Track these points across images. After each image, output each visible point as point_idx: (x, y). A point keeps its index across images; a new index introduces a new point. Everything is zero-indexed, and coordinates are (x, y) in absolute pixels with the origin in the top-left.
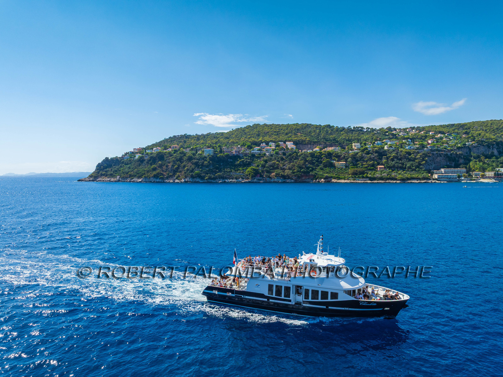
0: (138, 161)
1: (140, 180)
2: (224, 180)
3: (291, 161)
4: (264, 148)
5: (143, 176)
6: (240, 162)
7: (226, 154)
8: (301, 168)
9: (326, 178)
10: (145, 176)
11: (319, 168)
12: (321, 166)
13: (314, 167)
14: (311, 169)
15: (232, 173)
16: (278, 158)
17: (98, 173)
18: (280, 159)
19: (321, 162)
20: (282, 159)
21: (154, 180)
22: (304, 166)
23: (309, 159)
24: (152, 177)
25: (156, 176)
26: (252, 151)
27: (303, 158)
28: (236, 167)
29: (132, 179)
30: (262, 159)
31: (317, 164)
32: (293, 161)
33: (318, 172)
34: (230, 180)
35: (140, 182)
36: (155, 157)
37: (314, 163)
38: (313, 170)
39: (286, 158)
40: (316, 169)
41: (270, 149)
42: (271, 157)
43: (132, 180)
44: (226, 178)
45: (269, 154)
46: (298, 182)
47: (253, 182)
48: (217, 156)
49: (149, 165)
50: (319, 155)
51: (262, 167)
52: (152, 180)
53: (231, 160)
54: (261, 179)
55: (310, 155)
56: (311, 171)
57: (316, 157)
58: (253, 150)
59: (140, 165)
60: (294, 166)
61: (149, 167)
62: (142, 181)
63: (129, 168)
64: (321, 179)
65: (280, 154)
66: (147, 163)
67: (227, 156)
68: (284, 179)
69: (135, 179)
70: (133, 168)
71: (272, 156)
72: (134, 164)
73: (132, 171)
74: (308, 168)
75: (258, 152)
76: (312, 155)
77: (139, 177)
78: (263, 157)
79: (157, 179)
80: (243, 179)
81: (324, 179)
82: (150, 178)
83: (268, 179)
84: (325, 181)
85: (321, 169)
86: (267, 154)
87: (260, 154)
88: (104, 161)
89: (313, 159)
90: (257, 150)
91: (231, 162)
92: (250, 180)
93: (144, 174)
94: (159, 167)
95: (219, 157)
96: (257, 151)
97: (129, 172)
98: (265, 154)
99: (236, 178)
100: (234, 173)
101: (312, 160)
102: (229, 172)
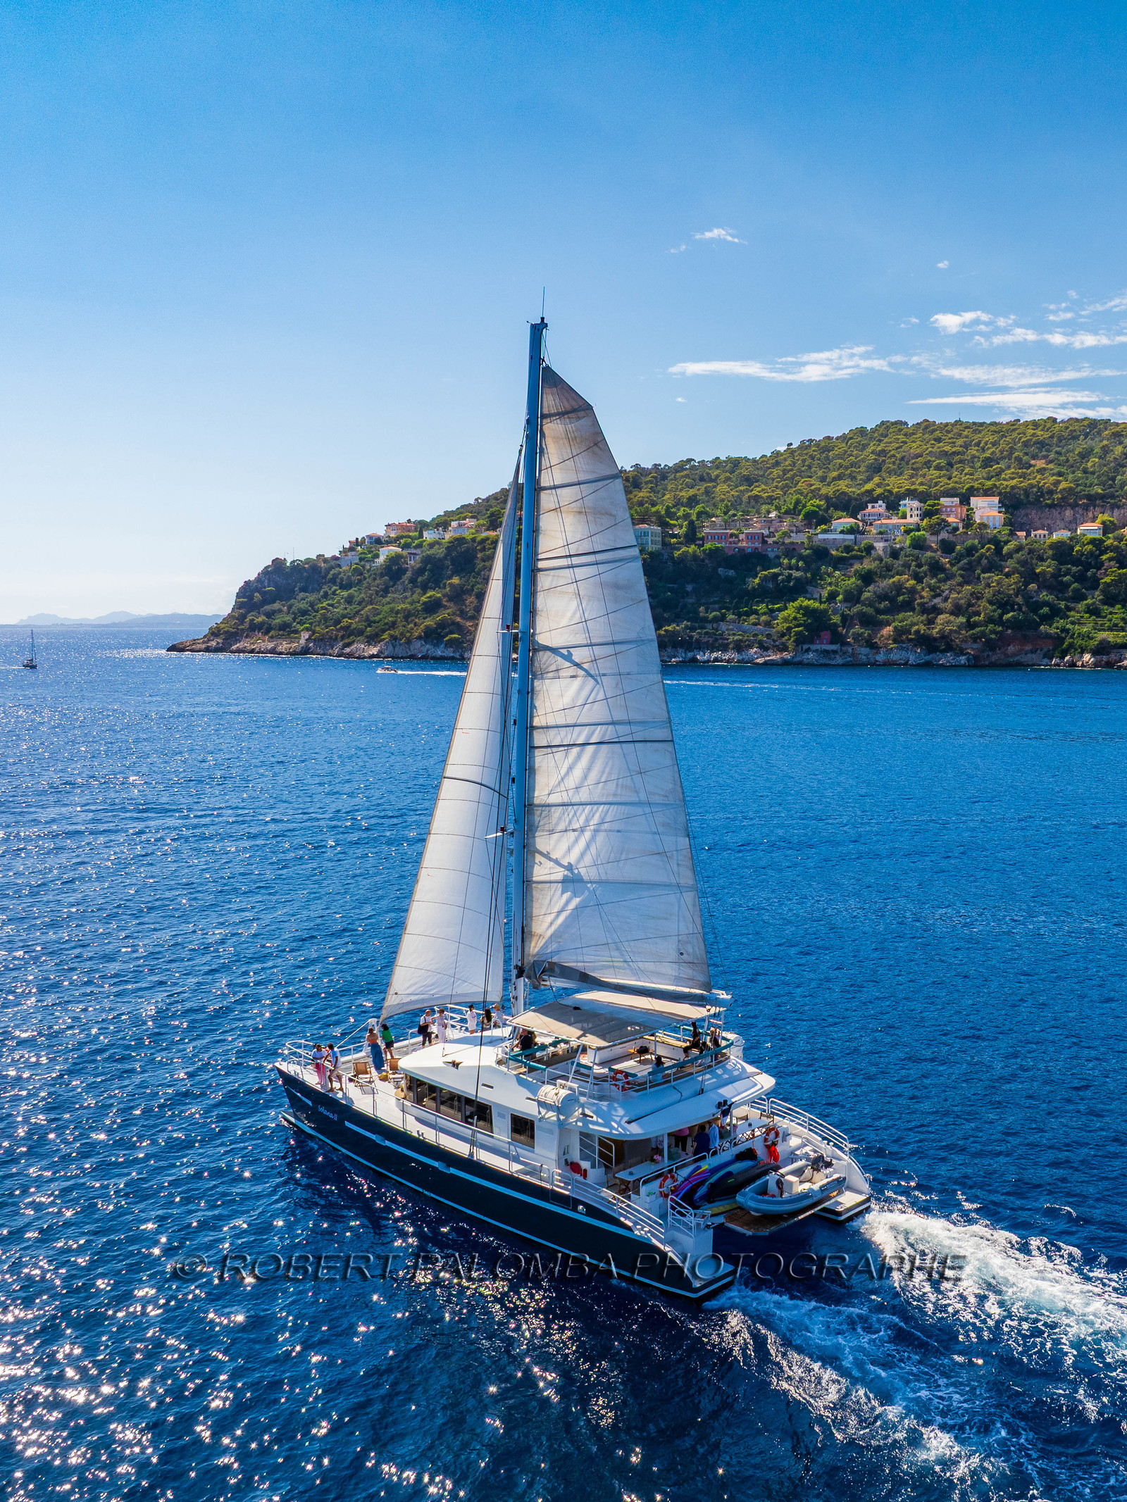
0: (382, 575)
1: (374, 651)
2: (690, 655)
3: (969, 576)
4: (871, 524)
5: (385, 636)
6: (765, 579)
7: (708, 546)
8: (1004, 604)
9: (1102, 649)
10: (391, 636)
11: (1081, 606)
12: (1095, 598)
13: (1062, 605)
14: (1046, 610)
15: (723, 626)
16: (920, 566)
17: (242, 618)
18: (925, 568)
19: (1095, 584)
20: (936, 568)
21: (424, 649)
22: (1019, 600)
23: (1046, 567)
24: (420, 638)
25: (432, 636)
26: (821, 536)
27: (1023, 563)
28: (742, 601)
29: (348, 645)
30: (857, 566)
31: (1075, 590)
32: (979, 578)
33: (1073, 623)
34: (715, 655)
35: (373, 656)
36: (440, 560)
37: (1067, 585)
38: (1056, 613)
39: (952, 565)
40: (1069, 609)
41: (897, 527)
42: (889, 560)
43: (347, 650)
44: (700, 646)
45: (885, 549)
46: (983, 667)
47: (800, 664)
48: (672, 558)
49: (418, 590)
50: (1091, 553)
51: (845, 600)
52: (419, 647)
53: (731, 573)
54: (835, 652)
55: (1050, 552)
56: (1048, 619)
57: (1076, 562)
58: (825, 531)
59: (386, 591)
60: (978, 599)
61: (415, 596)
62: (380, 652)
63: (349, 600)
64: (1082, 653)
65: (930, 548)
66: (413, 581)
67: (714, 553)
68: (930, 652)
69: (359, 647)
70: (360, 603)
71: (895, 554)
72: (369, 588)
73: (357, 612)
74: (1035, 606)
75: (844, 540)
76: (1062, 552)
77: (372, 639)
78: (860, 558)
79: (436, 645)
80: (766, 649)
81: (1095, 652)
82: (409, 642)
83: (865, 650)
84: (1096, 665)
85: (1093, 611)
86: (879, 546)
87: (848, 549)
88: (266, 572)
89: (1064, 568)
90: (842, 532)
91: (729, 580)
92: (787, 655)
93: (393, 625)
94: (450, 600)
95: (683, 559)
96: (841, 536)
97: (344, 616)
98: (870, 548)
99: (739, 647)
100: (731, 629)
101: (1057, 575)
102: (716, 620)
